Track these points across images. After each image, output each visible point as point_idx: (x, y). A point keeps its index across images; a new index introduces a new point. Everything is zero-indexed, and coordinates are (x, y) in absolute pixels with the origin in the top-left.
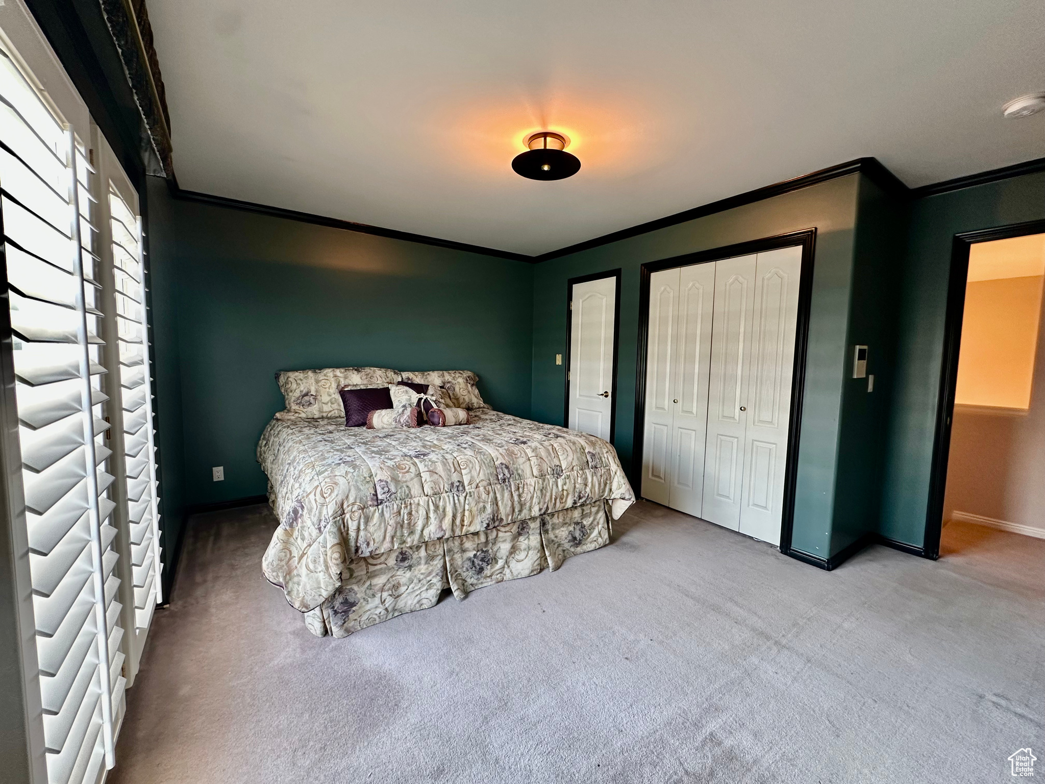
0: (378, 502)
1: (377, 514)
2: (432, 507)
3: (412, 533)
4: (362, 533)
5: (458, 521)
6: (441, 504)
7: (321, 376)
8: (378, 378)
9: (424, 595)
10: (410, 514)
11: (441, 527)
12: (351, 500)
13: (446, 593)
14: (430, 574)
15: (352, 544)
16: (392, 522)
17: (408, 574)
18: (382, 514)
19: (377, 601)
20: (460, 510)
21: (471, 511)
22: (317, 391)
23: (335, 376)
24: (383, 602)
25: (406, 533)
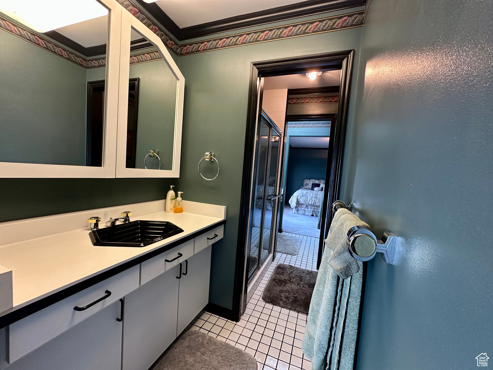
0: (303, 196)
1: (302, 198)
2: (311, 199)
3: (307, 202)
4: (300, 200)
5: (315, 202)
6: (312, 199)
7: (310, 181)
8: (317, 182)
9: (309, 214)
10: (307, 199)
11: (312, 202)
12: (299, 195)
13: (313, 215)
14: (311, 210)
15: (299, 200)
16: (304, 199)
17: (307, 209)
18: (303, 198)
19: (302, 211)
20: (315, 201)
21: (317, 201)
22: (309, 183)
23: (313, 181)
24: (303, 212)
25: (306, 201)
